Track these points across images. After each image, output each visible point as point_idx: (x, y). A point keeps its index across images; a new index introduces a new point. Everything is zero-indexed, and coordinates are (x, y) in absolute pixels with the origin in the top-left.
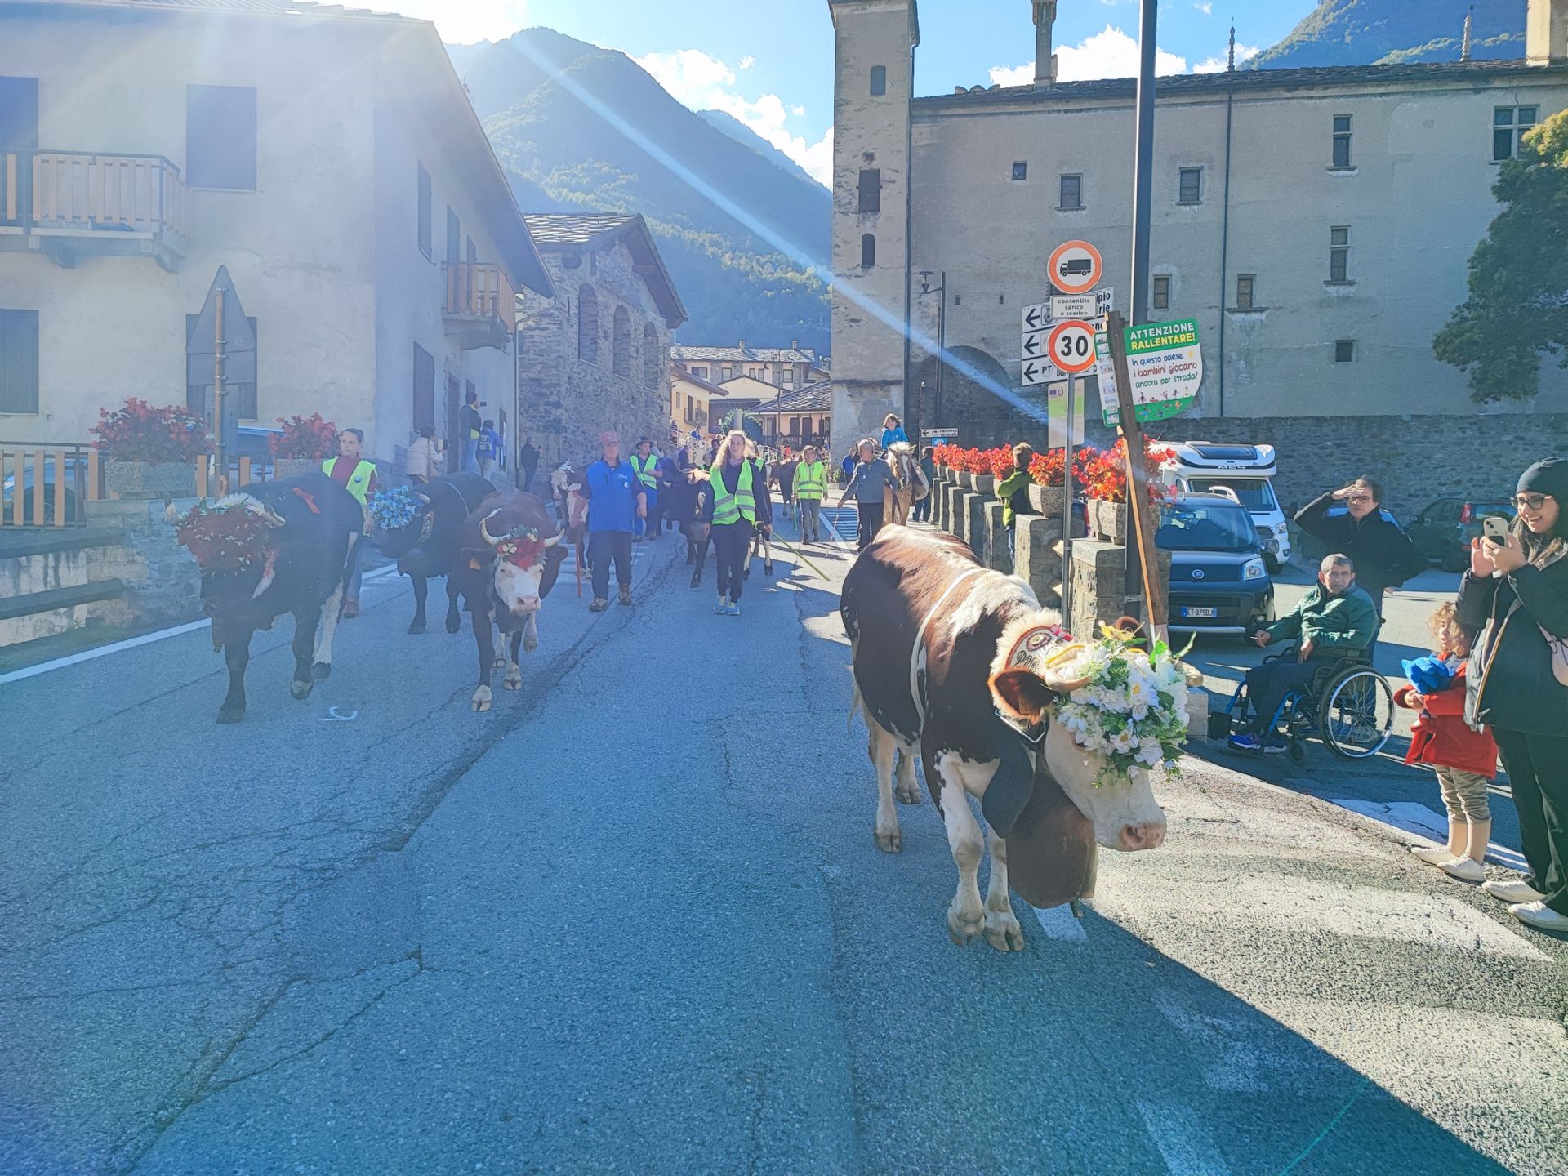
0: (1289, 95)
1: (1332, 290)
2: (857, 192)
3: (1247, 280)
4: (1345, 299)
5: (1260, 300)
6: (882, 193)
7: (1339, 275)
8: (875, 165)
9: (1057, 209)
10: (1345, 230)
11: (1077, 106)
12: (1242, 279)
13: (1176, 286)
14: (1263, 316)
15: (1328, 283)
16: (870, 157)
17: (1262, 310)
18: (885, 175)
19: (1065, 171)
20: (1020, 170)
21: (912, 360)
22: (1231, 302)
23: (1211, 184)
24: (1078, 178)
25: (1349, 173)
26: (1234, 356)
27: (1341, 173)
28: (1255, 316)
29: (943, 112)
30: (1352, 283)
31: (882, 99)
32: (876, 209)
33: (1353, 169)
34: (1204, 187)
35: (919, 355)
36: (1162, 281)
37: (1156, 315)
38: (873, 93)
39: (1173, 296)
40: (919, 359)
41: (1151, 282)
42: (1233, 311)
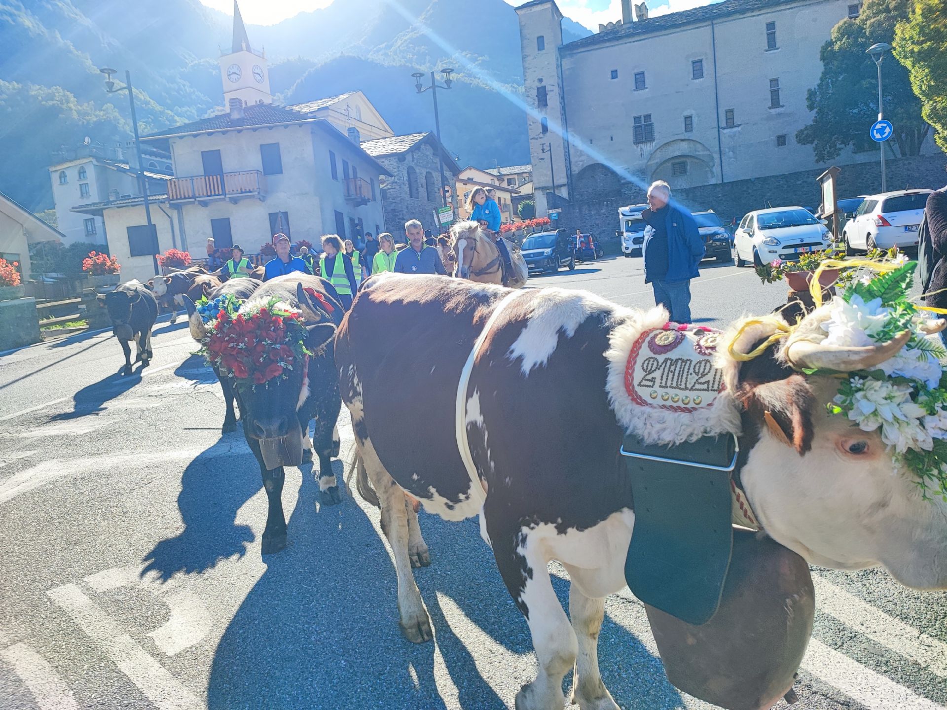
0: (742, 16)
1: (774, 111)
2: (536, 98)
3: (730, 112)
4: (779, 114)
5: (737, 121)
6: (548, 97)
7: (775, 102)
8: (543, 84)
9: (634, 90)
10: (777, 80)
11: (639, 39)
12: (727, 112)
13: (695, 120)
14: (739, 129)
15: (770, 108)
16: (541, 80)
17: (738, 126)
18: (548, 88)
19: (636, 71)
20: (614, 74)
21: (573, 173)
22: (723, 124)
23: (707, 67)
24: (643, 73)
25: (776, 51)
26: (727, 150)
27: (772, 52)
28: (735, 129)
29: (575, 51)
30: (783, 106)
31: (544, 52)
32: (546, 105)
33: (778, 49)
34: (705, 69)
35: (576, 170)
36: (688, 118)
37: (687, 136)
38: (539, 50)
39: (694, 125)
40: (577, 172)
41: (683, 119)
42: (724, 128)
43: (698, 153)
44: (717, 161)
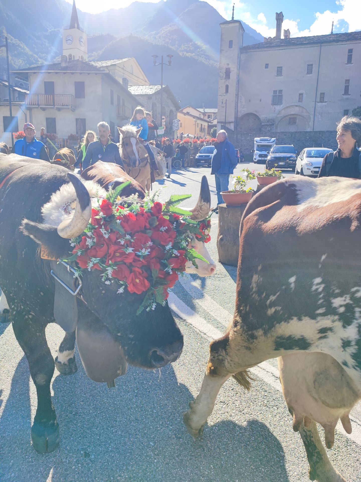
0: (337, 44)
1: (345, 97)
2: (225, 74)
3: (323, 94)
4: (347, 99)
5: (325, 100)
6: (231, 74)
7: (346, 92)
8: (229, 67)
9: (276, 76)
10: (349, 80)
11: (282, 48)
12: (321, 94)
13: (304, 96)
14: (326, 104)
15: (343, 95)
16: (228, 65)
17: (326, 102)
18: (232, 69)
19: (278, 66)
20: (267, 66)
21: (238, 116)
22: (318, 100)
23: (315, 69)
24: (281, 67)
25: (351, 65)
26: (318, 114)
27: (349, 65)
28: (324, 104)
29: (248, 51)
30: (349, 95)
31: (232, 49)
32: (229, 78)
34: (313, 69)
35: (240, 115)
36: (301, 95)
37: (299, 104)
38: (229, 48)
39: (304, 99)
40: (240, 116)
41: (298, 95)
42: (318, 102)
43: (303, 114)
44: (312, 119)
